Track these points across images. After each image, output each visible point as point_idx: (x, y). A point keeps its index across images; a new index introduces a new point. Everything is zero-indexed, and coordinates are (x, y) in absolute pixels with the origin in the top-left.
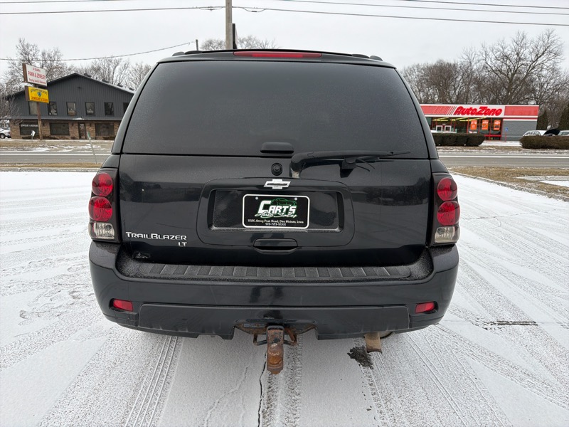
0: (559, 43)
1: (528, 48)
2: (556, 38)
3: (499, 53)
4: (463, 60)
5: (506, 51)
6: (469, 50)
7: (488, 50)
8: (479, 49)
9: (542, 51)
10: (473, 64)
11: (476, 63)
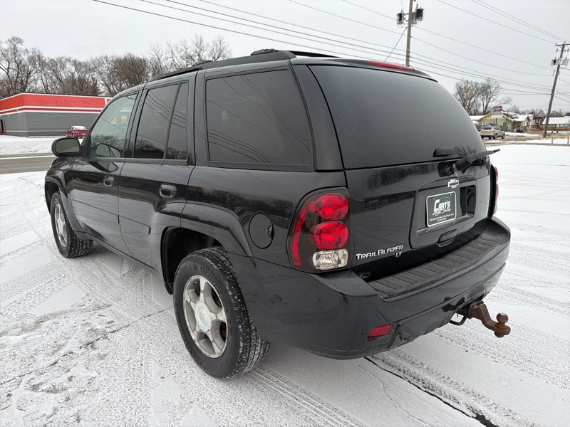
0: (229, 50)
1: (206, 50)
2: (226, 45)
3: (183, 53)
4: (152, 56)
5: (188, 51)
6: (156, 48)
7: (174, 50)
8: (165, 47)
9: (217, 55)
10: (161, 60)
11: (164, 60)
